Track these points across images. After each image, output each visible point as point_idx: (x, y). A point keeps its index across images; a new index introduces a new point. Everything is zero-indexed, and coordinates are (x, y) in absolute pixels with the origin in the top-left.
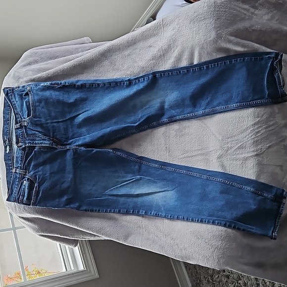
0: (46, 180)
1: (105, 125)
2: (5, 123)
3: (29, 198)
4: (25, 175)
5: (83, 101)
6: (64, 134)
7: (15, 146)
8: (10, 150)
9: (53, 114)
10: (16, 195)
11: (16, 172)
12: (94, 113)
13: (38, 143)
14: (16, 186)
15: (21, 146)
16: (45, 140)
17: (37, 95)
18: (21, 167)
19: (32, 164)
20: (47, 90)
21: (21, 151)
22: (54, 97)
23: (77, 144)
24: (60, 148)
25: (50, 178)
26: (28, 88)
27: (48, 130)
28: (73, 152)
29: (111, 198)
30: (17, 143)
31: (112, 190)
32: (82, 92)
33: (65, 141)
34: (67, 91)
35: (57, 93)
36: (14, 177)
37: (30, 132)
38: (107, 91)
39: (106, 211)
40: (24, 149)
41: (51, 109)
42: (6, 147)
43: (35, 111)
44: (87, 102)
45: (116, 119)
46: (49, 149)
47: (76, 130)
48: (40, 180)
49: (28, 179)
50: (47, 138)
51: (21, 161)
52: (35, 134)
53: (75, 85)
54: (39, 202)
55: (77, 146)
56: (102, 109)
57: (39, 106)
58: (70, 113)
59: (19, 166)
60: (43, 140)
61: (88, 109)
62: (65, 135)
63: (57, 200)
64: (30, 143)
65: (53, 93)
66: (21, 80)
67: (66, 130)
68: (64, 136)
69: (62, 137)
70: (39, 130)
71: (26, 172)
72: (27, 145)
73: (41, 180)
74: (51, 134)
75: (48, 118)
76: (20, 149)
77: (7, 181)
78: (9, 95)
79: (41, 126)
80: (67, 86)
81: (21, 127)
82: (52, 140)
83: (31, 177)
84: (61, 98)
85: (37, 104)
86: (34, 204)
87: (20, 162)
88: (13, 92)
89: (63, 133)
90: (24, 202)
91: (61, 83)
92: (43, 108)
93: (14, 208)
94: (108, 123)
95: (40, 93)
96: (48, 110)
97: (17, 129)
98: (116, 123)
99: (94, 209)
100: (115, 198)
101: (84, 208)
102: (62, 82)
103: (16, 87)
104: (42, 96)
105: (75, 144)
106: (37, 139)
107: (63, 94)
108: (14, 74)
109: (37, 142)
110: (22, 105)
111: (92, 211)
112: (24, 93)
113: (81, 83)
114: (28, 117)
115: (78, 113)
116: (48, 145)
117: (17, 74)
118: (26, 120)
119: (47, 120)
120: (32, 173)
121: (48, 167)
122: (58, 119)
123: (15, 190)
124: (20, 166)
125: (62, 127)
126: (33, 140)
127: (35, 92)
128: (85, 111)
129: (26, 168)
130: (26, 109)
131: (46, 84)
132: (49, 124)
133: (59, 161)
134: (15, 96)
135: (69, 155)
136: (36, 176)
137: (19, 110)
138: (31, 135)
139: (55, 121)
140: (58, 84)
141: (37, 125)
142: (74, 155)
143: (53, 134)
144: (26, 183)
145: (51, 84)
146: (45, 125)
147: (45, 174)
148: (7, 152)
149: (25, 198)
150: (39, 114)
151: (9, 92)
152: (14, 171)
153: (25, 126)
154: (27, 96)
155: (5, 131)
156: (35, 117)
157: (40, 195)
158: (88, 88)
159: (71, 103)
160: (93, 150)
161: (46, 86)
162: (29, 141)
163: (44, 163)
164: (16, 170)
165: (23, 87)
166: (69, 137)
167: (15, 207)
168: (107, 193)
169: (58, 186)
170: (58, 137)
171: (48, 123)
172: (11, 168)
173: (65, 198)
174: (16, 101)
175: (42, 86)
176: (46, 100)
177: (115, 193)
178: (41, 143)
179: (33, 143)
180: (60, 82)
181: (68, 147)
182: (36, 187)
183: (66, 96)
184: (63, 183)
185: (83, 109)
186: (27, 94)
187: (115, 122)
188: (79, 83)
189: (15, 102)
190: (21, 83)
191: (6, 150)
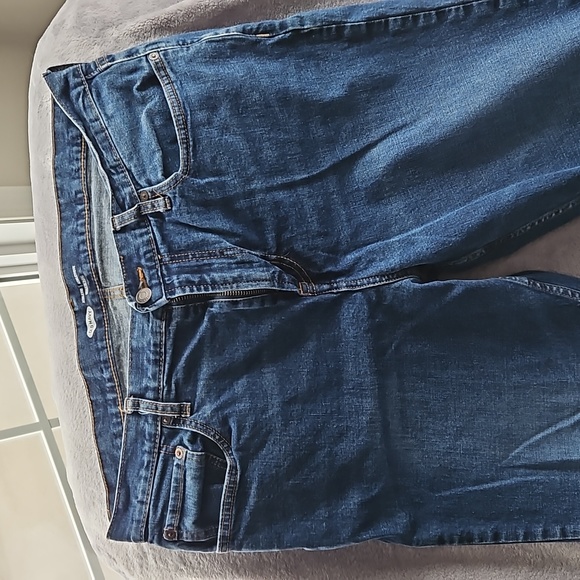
0: (269, 432)
1: (484, 176)
2: (68, 213)
3: (206, 519)
4: (176, 421)
5: (380, 87)
6: (320, 234)
7: (122, 306)
8: (99, 323)
9: (269, 153)
10: (145, 509)
11: (136, 414)
12: (437, 133)
13: (225, 282)
14: (143, 473)
15: (150, 303)
16: (251, 263)
17: (196, 78)
18: (156, 390)
19: (205, 371)
20: (231, 57)
21: (154, 323)
22: (265, 82)
23: (382, 266)
24: (310, 293)
25: (286, 425)
26: (154, 57)
27: (257, 224)
28: (369, 301)
29: (541, 476)
30: (132, 289)
31: (538, 443)
32: (372, 53)
33: (328, 261)
34: (310, 56)
35: (274, 66)
36: (132, 433)
37: (180, 239)
38: (477, 37)
39: (529, 537)
40: (164, 313)
41: (258, 131)
42: (80, 314)
43: (194, 145)
44: (396, 90)
45: (529, 146)
46: (271, 299)
47: (364, 213)
48: (245, 435)
49: (194, 437)
50: (254, 255)
51: (156, 362)
52: (203, 244)
53: (340, 27)
54: (251, 530)
55: (381, 275)
56: (471, 108)
57: (209, 123)
58: (332, 142)
59: (147, 388)
60: (241, 264)
61: (408, 118)
62: (326, 234)
63: (323, 513)
64: (190, 283)
65: (257, 67)
66: (113, 33)
67: (326, 214)
68: (319, 241)
69: (316, 248)
70: (221, 223)
71: (181, 410)
72: (179, 293)
73: (252, 438)
74: (270, 237)
75: (253, 169)
76: (146, 315)
77: (101, 454)
78: (74, 93)
79: (227, 206)
80: (311, 32)
81: (142, 219)
82: (279, 263)
83: (206, 425)
84: (293, 83)
85: (201, 116)
86: (230, 542)
87: (151, 370)
88: (89, 81)
89: (315, 227)
90: (186, 537)
91: (283, 26)
92: (224, 129)
93: (136, 561)
94: (495, 169)
95: (208, 71)
96: (249, 138)
97: (124, 230)
98: (531, 164)
99: (476, 531)
100: (557, 476)
101: (434, 530)
102: (289, 19)
103: (101, 61)
104: (217, 83)
105: (371, 271)
106: (216, 262)
107: (298, 67)
108: (79, 16)
109: (216, 276)
110: (134, 129)
111: (467, 539)
112: (138, 77)
113: (364, 14)
114: (166, 176)
115: (364, 142)
116: (264, 286)
117: (90, 13)
118: (160, 189)
119: (249, 181)
120: (208, 409)
121: (269, 378)
122: (292, 172)
123: (141, 489)
124: (153, 384)
125: (308, 204)
126: (198, 270)
127: (182, 66)
128: (395, 131)
129: (180, 393)
130: (154, 145)
131: (222, 33)
132: (259, 197)
133: (311, 345)
134: (99, 95)
135: (351, 320)
136: (225, 422)
137: (122, 151)
138: (189, 248)
139: (279, 180)
140: (271, 30)
141: (206, 205)
142: (371, 316)
143: (278, 237)
144: (185, 456)
145: (244, 31)
146: (241, 204)
147: (264, 410)
148: (90, 334)
149: (188, 522)
150: (214, 159)
151: (72, 81)
152: (128, 409)
153: (157, 215)
154: (151, 91)
155: (72, 247)
156: (195, 171)
157: (252, 501)
158: (396, 34)
159: (333, 102)
160: (451, 287)
161: (224, 40)
162: (183, 277)
163: (252, 364)
164: (136, 405)
165: (130, 54)
166: (338, 243)
167: (143, 556)
168: (517, 457)
169: (322, 454)
170: (298, 246)
171: (252, 193)
172: (110, 396)
173: (354, 500)
174: (107, 114)
175: (210, 41)
176: (236, 97)
177: (554, 454)
178: (235, 280)
179: (202, 282)
180: (277, 22)
181: (343, 285)
182: (233, 468)
183: (310, 75)
184: (341, 435)
185: (382, 120)
186: (151, 81)
187: (526, 161)
188: (357, 18)
189: (103, 121)
190: (117, 42)
191: (82, 326)
